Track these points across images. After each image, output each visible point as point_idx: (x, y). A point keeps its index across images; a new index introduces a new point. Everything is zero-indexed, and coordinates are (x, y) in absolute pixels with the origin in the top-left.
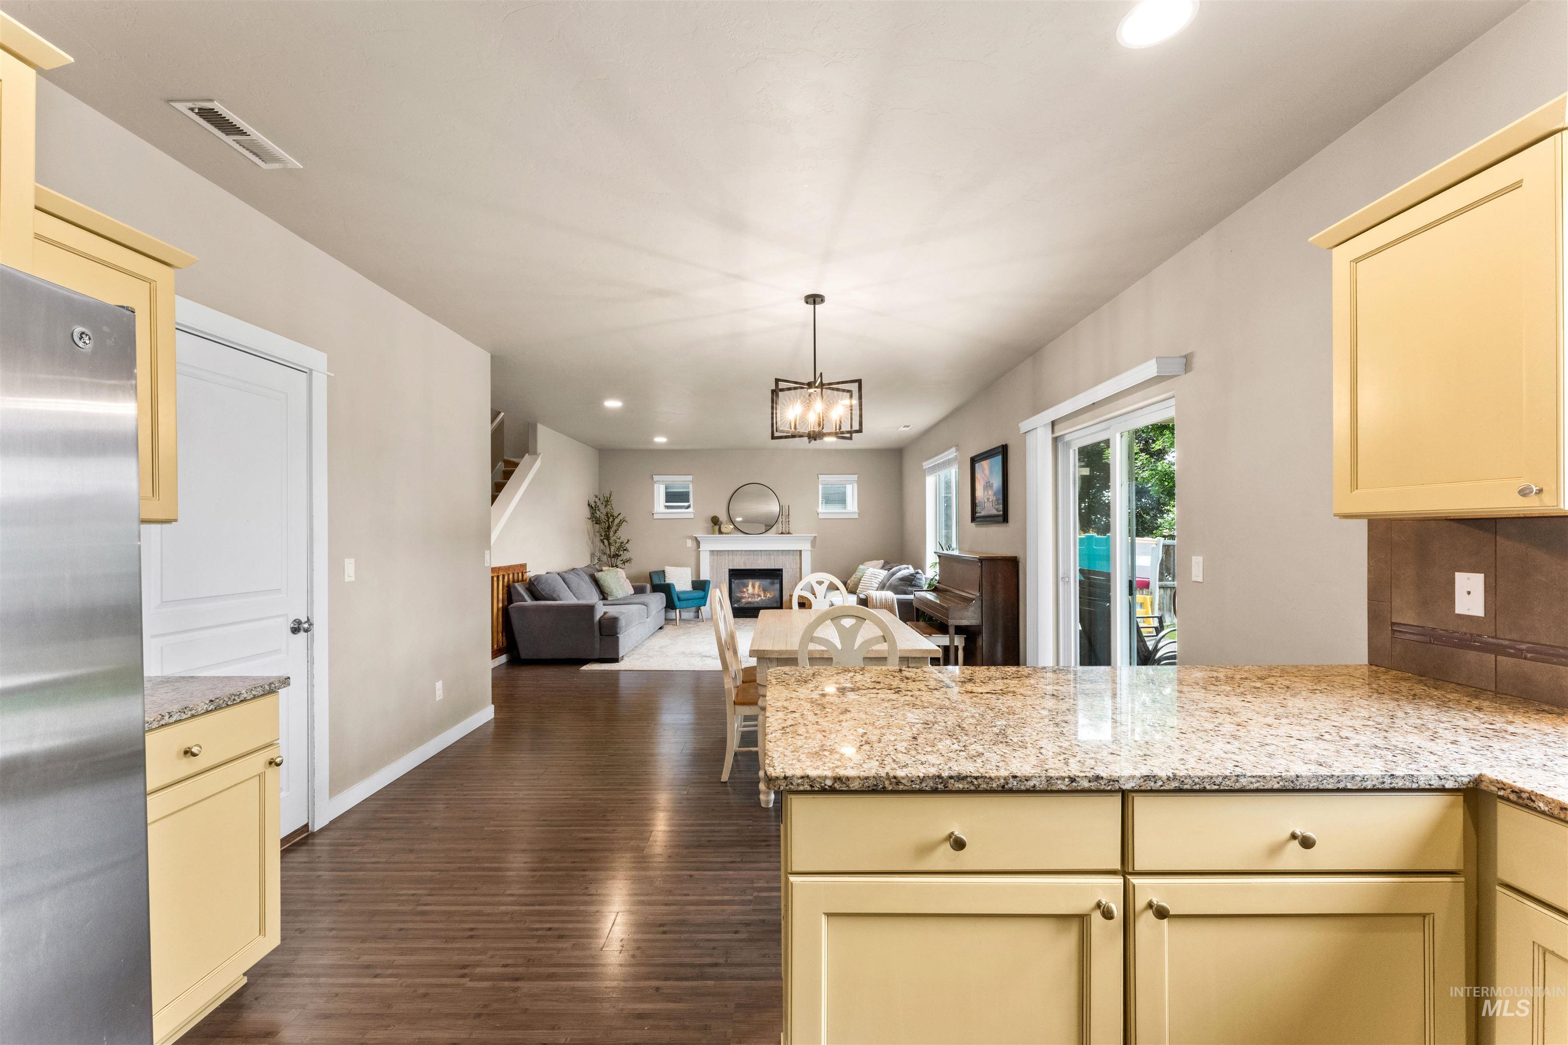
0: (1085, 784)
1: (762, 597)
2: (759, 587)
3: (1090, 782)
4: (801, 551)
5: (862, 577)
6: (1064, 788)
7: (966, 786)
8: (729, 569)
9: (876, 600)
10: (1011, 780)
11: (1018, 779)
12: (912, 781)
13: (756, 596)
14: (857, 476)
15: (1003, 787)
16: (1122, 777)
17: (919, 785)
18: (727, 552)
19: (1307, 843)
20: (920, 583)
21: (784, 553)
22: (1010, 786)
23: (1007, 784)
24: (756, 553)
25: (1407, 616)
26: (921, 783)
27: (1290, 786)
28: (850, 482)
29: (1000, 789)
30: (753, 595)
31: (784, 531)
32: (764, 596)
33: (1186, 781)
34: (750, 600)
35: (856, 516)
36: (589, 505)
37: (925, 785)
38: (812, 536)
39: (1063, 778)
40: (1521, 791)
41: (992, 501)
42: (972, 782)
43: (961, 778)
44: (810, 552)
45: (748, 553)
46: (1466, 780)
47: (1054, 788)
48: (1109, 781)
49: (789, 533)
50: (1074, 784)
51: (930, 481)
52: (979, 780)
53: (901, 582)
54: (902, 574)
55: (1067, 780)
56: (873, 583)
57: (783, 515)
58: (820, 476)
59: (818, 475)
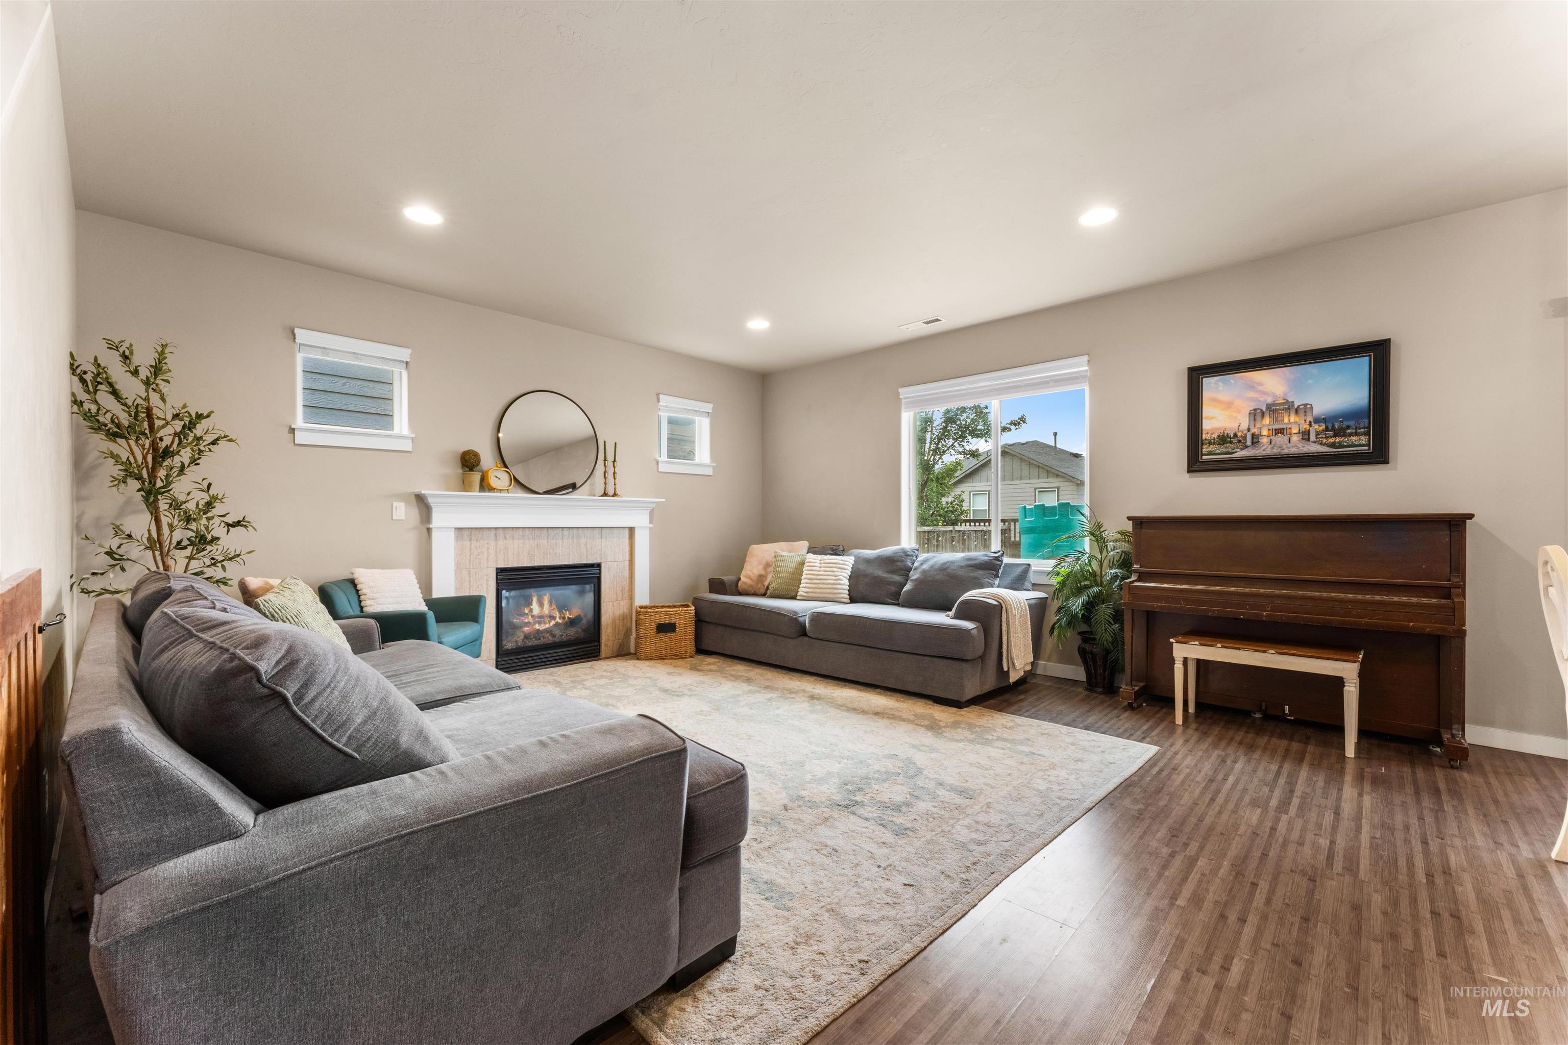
1: (558, 620)
2: (550, 602)
4: (632, 530)
8: (497, 569)
13: (547, 620)
14: (711, 405)
18: (493, 532)
21: (604, 532)
24: (552, 533)
28: (701, 413)
30: (540, 617)
31: (605, 490)
32: (560, 618)
34: (537, 627)
35: (709, 472)
36: (73, 368)
38: (654, 502)
44: (648, 532)
45: (537, 532)
49: (615, 495)
56: (841, 577)
57: (605, 460)
58: (661, 396)
59: (658, 395)
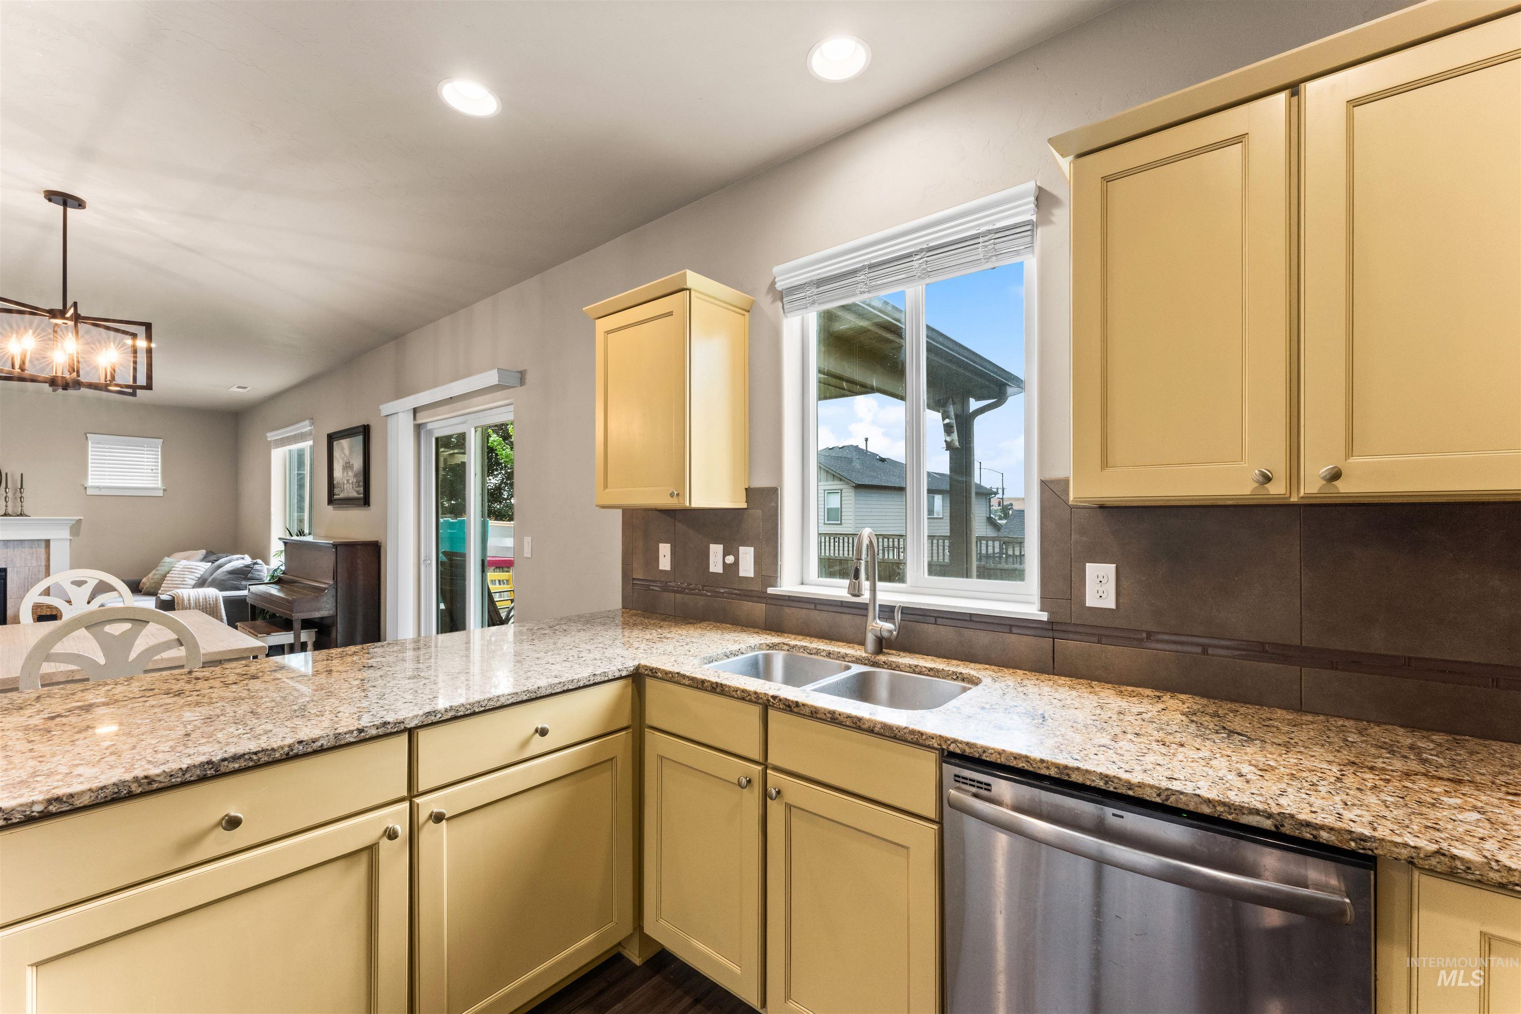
0: (374, 732)
3: (377, 729)
4: (47, 542)
5: (168, 573)
6: (352, 740)
7: (243, 764)
9: (189, 600)
10: (297, 745)
11: (304, 743)
12: (171, 776)
14: (161, 441)
15: (288, 754)
16: (407, 718)
17: (181, 777)
19: (543, 732)
20: (259, 575)
21: (11, 544)
22: (295, 751)
23: (292, 750)
25: (639, 574)
26: (184, 775)
27: (533, 696)
29: (284, 757)
31: (10, 511)
33: (460, 709)
35: (161, 493)
37: (189, 775)
38: (72, 520)
39: (352, 732)
40: (653, 669)
41: (352, 483)
42: (250, 758)
43: (235, 758)
44: (69, 542)
46: (632, 669)
47: (342, 742)
48: (396, 724)
49: (21, 515)
50: (363, 734)
51: (279, 457)
52: (260, 755)
53: (232, 576)
54: (232, 567)
55: (355, 732)
56: (185, 579)
57: (6, 487)
58: (88, 435)
59: (86, 434)
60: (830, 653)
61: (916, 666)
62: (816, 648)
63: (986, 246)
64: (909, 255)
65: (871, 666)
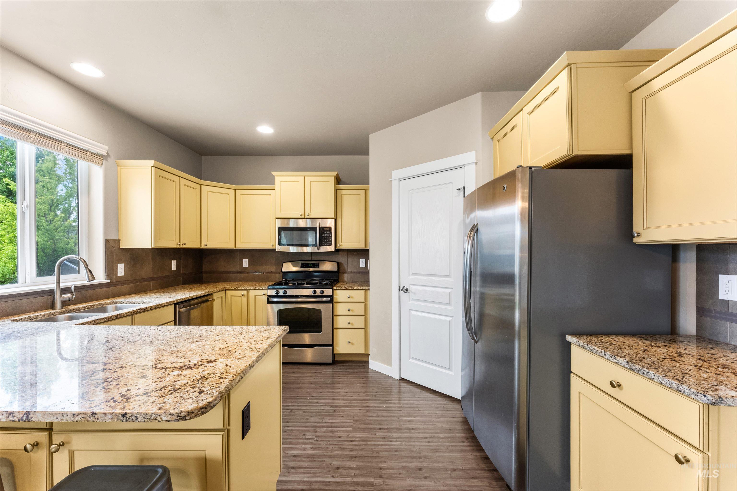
60: (45, 315)
61: (87, 306)
62: (36, 315)
63: (89, 156)
64: (61, 141)
65: (68, 313)
